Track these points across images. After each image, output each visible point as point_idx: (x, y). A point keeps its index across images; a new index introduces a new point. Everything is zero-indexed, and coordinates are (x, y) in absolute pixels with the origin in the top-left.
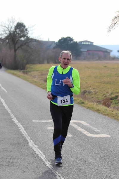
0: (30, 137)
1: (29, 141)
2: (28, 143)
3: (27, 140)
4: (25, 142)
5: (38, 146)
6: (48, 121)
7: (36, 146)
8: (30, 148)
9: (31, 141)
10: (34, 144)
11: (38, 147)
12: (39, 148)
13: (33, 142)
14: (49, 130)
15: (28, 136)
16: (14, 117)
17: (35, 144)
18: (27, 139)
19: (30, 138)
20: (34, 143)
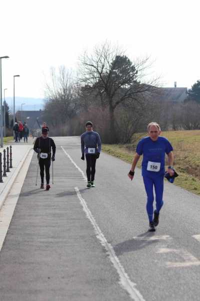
0: (124, 267)
1: (121, 275)
2: (118, 280)
3: (118, 275)
4: (113, 278)
5: (135, 284)
6: (161, 238)
7: (133, 284)
8: (121, 288)
9: (126, 275)
10: (129, 281)
11: (135, 287)
12: (137, 287)
13: (128, 277)
14: (162, 254)
15: (120, 266)
16: (100, 231)
17: (132, 281)
18: (119, 271)
19: (123, 270)
20: (129, 279)
